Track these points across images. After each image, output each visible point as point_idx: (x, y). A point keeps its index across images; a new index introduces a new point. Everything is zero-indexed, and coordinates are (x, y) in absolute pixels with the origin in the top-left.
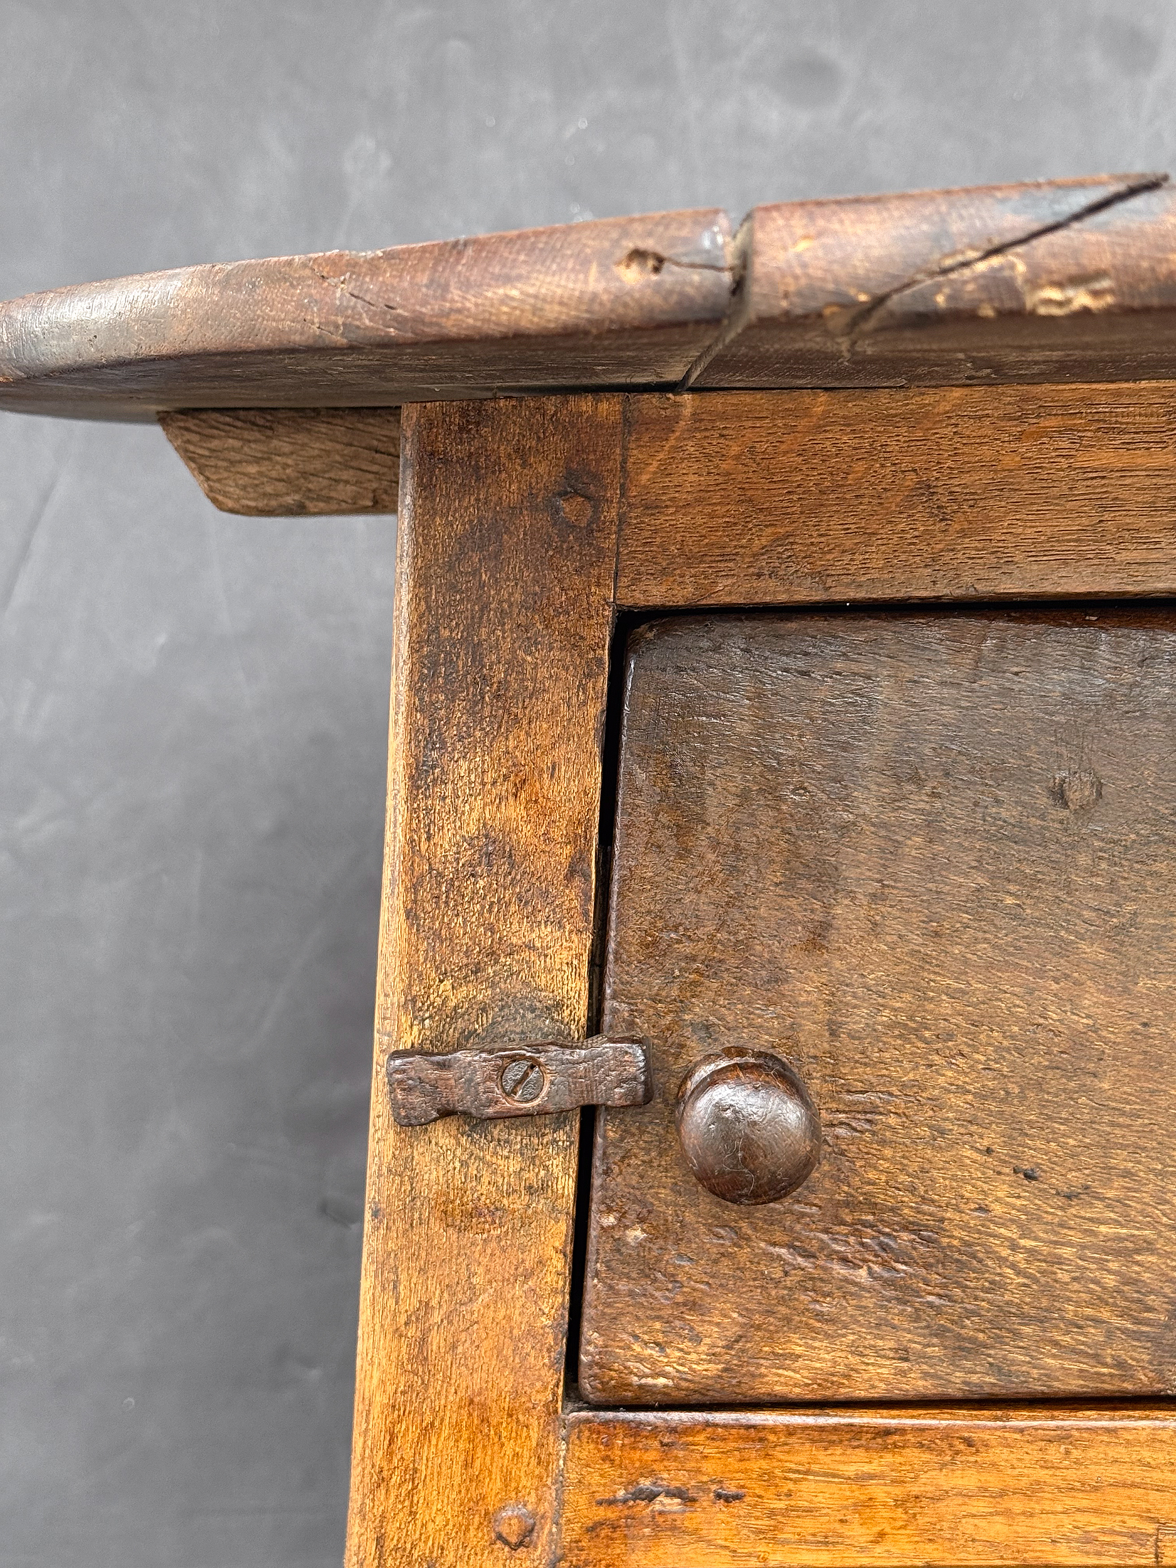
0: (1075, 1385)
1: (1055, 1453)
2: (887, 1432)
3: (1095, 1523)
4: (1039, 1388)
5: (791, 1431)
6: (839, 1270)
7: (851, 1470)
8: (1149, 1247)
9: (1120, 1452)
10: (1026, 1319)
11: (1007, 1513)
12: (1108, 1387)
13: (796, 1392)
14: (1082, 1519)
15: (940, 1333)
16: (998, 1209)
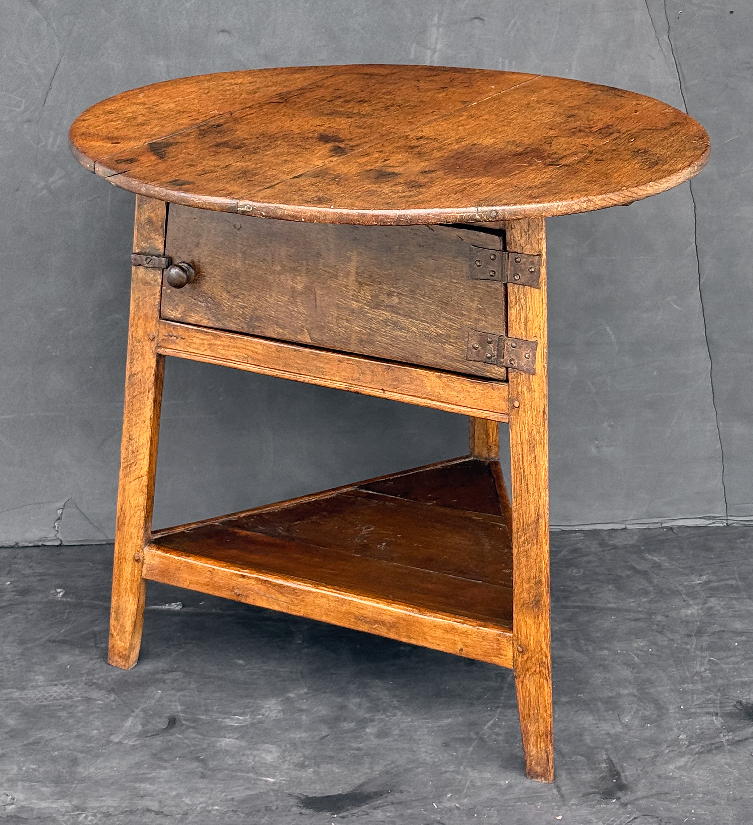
0: (235, 329)
1: (232, 340)
2: (207, 332)
3: (238, 354)
4: (230, 329)
5: (192, 329)
6: (200, 303)
7: (201, 337)
8: (246, 307)
9: (242, 342)
10: (228, 317)
11: (225, 349)
12: (241, 331)
13: (193, 323)
14: (236, 353)
15: (215, 317)
16: (224, 297)
